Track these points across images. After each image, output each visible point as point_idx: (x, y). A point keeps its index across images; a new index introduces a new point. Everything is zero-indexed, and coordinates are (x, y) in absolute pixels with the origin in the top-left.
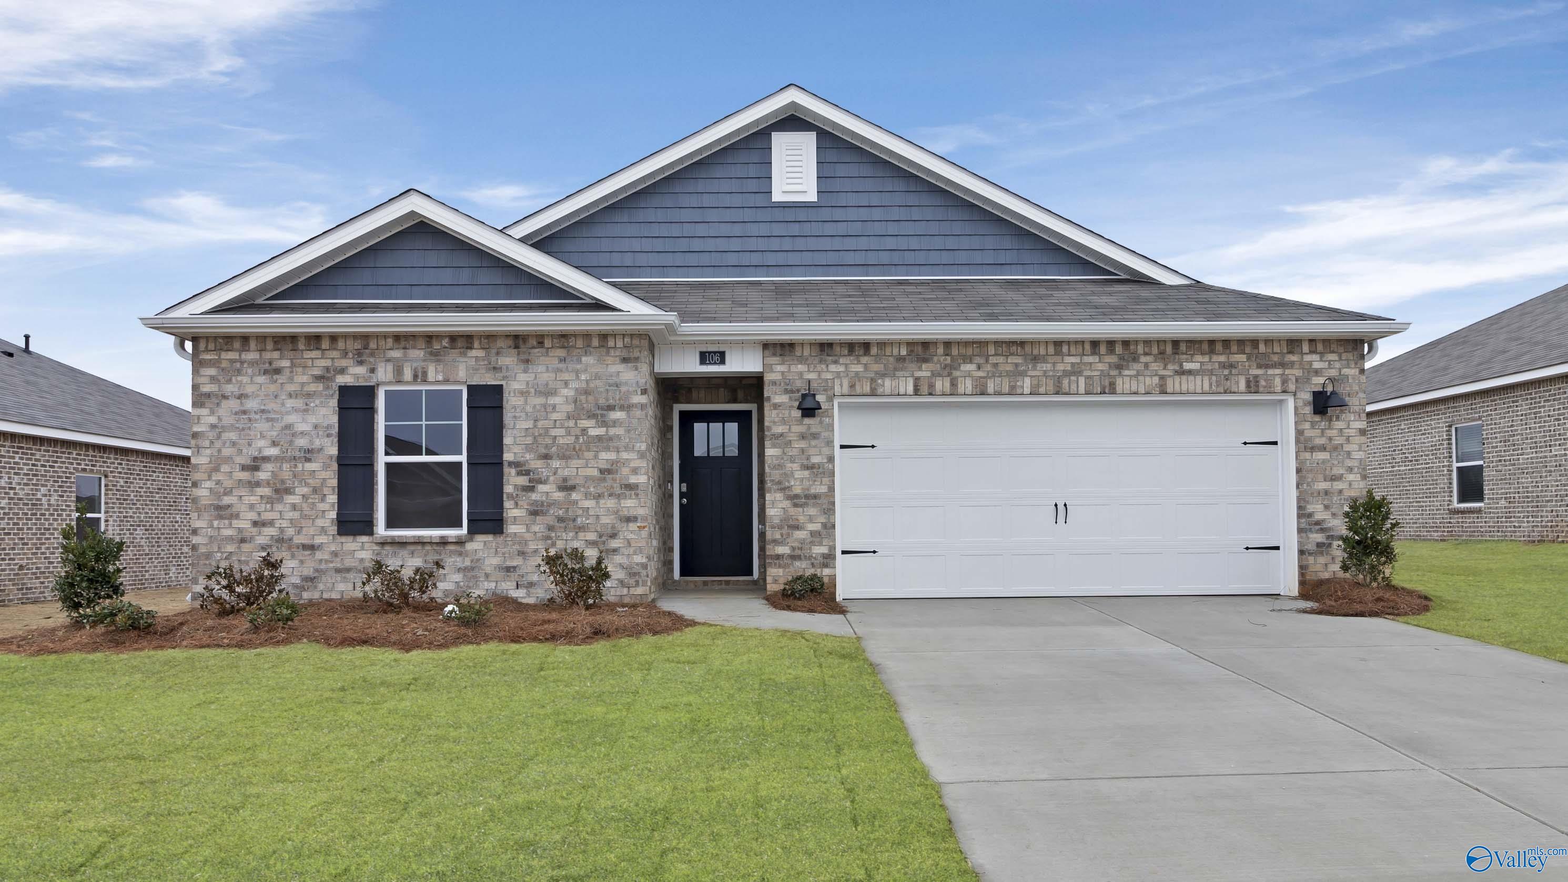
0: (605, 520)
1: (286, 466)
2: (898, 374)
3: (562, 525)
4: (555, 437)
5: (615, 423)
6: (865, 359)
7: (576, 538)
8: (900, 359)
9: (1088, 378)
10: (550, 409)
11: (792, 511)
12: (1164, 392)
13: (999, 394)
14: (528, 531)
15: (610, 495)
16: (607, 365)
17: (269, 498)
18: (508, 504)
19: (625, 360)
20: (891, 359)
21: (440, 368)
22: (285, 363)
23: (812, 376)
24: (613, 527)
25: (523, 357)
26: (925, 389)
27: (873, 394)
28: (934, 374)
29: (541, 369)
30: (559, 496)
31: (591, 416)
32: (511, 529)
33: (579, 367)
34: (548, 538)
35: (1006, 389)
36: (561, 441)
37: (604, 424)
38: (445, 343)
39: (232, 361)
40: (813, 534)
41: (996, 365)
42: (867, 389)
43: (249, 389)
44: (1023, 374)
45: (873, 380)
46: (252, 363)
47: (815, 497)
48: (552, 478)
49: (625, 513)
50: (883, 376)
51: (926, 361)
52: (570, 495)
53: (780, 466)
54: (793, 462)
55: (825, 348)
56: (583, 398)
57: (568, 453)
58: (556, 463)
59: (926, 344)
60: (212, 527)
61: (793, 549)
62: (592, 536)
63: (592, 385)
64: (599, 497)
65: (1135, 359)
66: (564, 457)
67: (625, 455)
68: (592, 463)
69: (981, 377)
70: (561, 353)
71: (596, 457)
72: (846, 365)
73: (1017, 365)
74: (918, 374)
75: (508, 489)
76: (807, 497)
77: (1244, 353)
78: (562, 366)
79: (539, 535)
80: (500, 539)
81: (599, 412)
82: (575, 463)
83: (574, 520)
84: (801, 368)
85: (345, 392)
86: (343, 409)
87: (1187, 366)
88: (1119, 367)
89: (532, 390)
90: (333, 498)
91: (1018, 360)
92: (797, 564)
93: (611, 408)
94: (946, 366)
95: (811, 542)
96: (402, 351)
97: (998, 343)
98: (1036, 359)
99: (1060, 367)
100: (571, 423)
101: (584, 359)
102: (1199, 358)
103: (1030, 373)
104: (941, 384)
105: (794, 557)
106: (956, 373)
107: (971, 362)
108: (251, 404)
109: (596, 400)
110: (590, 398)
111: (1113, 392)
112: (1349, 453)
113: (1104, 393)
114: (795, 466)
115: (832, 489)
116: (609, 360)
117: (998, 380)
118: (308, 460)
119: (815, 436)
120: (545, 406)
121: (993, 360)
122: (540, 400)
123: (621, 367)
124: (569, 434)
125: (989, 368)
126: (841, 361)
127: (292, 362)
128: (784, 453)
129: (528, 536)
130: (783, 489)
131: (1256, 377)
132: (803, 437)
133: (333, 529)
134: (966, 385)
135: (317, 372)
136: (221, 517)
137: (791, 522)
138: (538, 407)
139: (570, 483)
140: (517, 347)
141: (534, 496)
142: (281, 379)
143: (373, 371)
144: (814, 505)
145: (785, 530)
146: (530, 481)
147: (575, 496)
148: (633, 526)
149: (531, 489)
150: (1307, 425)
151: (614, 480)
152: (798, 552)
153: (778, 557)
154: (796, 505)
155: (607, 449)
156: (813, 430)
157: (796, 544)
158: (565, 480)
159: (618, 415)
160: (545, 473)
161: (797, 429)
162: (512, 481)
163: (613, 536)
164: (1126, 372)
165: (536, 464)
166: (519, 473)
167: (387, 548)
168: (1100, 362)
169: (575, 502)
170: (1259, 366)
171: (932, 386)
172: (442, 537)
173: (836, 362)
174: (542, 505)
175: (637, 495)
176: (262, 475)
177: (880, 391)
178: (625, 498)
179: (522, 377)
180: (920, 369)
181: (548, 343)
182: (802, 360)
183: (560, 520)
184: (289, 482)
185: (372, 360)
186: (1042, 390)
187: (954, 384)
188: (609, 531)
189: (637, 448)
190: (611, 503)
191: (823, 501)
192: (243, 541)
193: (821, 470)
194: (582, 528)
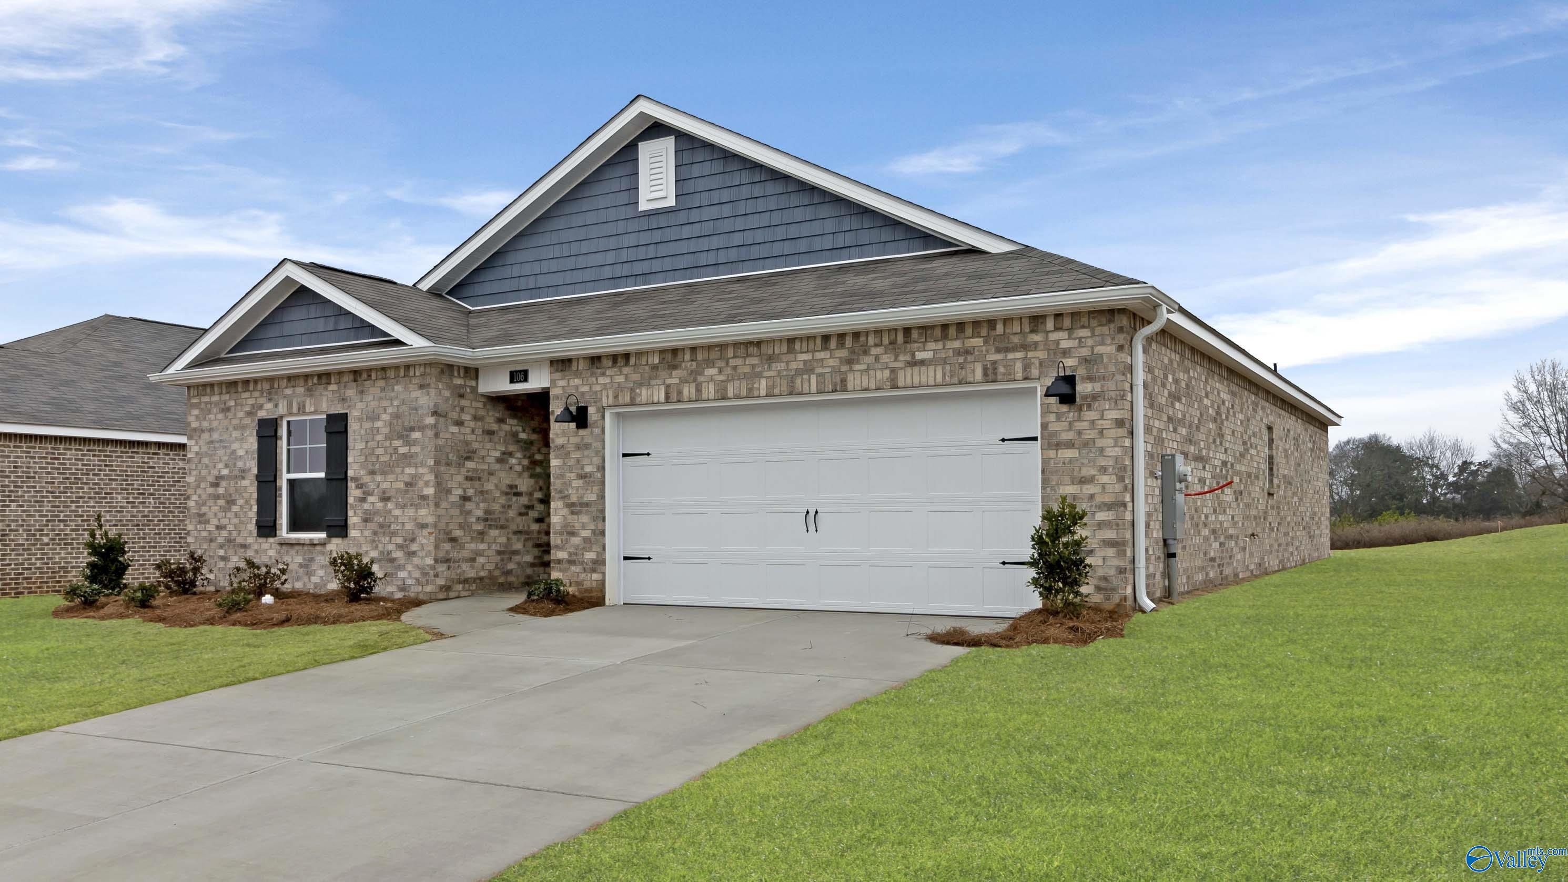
0: (409, 527)
1: (232, 483)
2: (653, 382)
3: (382, 530)
4: (378, 456)
5: (415, 443)
6: (626, 370)
7: (390, 542)
8: (655, 368)
9: (820, 375)
10: (375, 432)
11: (570, 518)
12: (895, 387)
13: (737, 397)
14: (362, 535)
15: (411, 505)
16: (410, 392)
17: (224, 507)
18: (350, 513)
19: (422, 387)
20: (647, 368)
21: (313, 401)
22: (232, 403)
23: (585, 389)
24: (413, 533)
25: (360, 389)
26: (674, 397)
27: (632, 404)
28: (683, 381)
29: (370, 398)
30: (380, 505)
31: (400, 437)
32: (353, 533)
33: (393, 394)
34: (374, 541)
35: (744, 392)
36: (382, 459)
37: (408, 443)
38: (315, 380)
39: (206, 403)
40: (586, 540)
41: (735, 368)
42: (627, 399)
43: (215, 424)
44: (759, 375)
45: (632, 390)
46: (216, 404)
47: (587, 505)
48: (376, 491)
49: (420, 520)
50: (641, 385)
51: (675, 367)
52: (387, 505)
53: (562, 476)
54: (571, 472)
55: (595, 360)
56: (395, 421)
57: (385, 469)
58: (379, 478)
59: (675, 351)
60: (196, 529)
61: (570, 554)
62: (399, 541)
63: (401, 410)
64: (404, 507)
65: (866, 352)
66: (384, 473)
67: (421, 470)
68: (400, 477)
69: (722, 381)
70: (381, 383)
71: (403, 472)
72: (611, 377)
73: (753, 366)
74: (669, 381)
75: (351, 500)
76: (581, 505)
77: (980, 337)
78: (383, 394)
79: (368, 538)
80: (346, 541)
81: (405, 433)
82: (391, 477)
83: (390, 526)
84: (577, 381)
85: (262, 423)
86: (260, 437)
87: (920, 356)
88: (850, 362)
89: (365, 417)
90: (255, 508)
91: (755, 361)
92: (573, 568)
93: (412, 429)
94: (692, 371)
95: (584, 548)
96: (292, 389)
97: (736, 345)
98: (771, 359)
99: (794, 365)
100: (387, 444)
101: (396, 387)
102: (931, 345)
103: (767, 374)
104: (688, 391)
105: (571, 562)
106: (701, 379)
107: (713, 367)
108: (216, 436)
109: (403, 423)
110: (400, 421)
111: (844, 389)
112: (1102, 450)
113: (834, 391)
114: (573, 476)
115: (602, 497)
116: (411, 387)
117: (737, 383)
118: (243, 478)
119: (587, 446)
120: (372, 429)
121: (733, 362)
122: (368, 425)
123: (417, 393)
124: (386, 453)
125: (729, 371)
126: (608, 372)
127: (236, 403)
128: (564, 463)
129: (362, 540)
130: (563, 498)
131: (994, 363)
132: (578, 447)
133: (255, 532)
134: (710, 391)
135: (248, 409)
136: (200, 522)
137: (569, 529)
138: (368, 431)
139: (387, 495)
140: (355, 381)
141: (366, 506)
142: (230, 415)
143: (276, 406)
144: (587, 513)
145: (564, 537)
146: (364, 493)
147: (390, 506)
148: (425, 532)
149: (363, 500)
150: (1052, 418)
151: (414, 491)
152: (574, 558)
153: (559, 561)
154: (573, 513)
155: (409, 465)
156: (586, 441)
157: (572, 550)
158: (384, 492)
159: (416, 435)
160: (372, 486)
161: (574, 440)
162: (353, 493)
163: (413, 540)
164: (857, 367)
165: (366, 479)
166: (358, 487)
167: (284, 547)
168: (831, 357)
169: (390, 511)
170: (998, 351)
171: (680, 393)
172: (311, 540)
173: (603, 374)
174: (370, 514)
175: (428, 504)
176: (221, 490)
177: (638, 400)
178: (420, 508)
179: (360, 405)
180: (671, 376)
181: (373, 376)
182: (578, 374)
183: (381, 526)
184: (234, 495)
185: (276, 397)
186: (777, 391)
187: (699, 390)
188: (411, 536)
189: (428, 464)
190: (411, 512)
191: (593, 508)
192: (211, 541)
193: (592, 479)
194: (393, 534)
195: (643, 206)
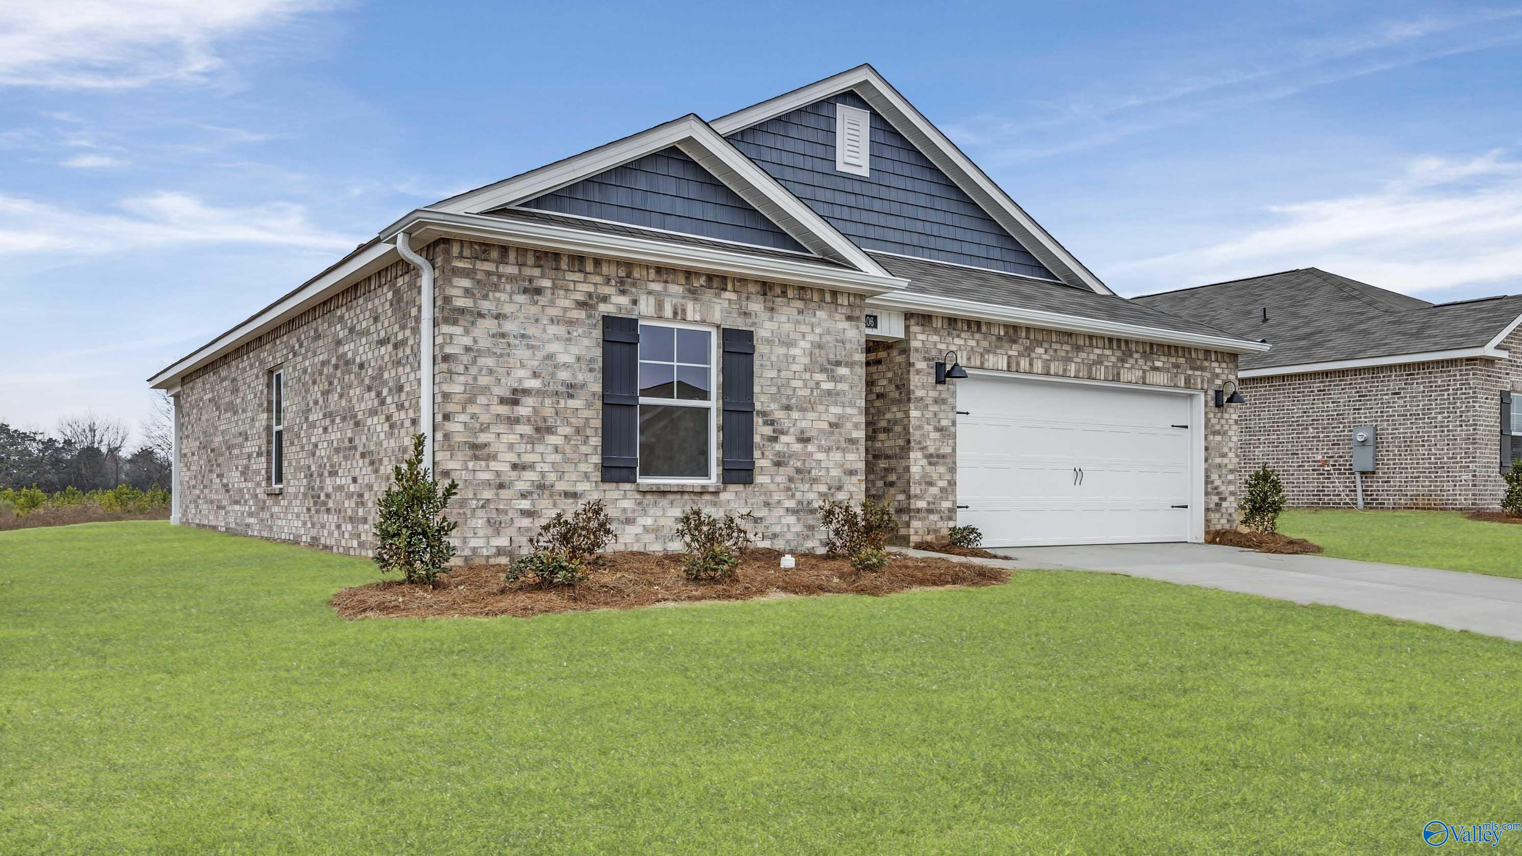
0: (834, 473)
1: (548, 402)
2: (999, 351)
3: (800, 476)
4: (795, 389)
5: (842, 379)
6: (977, 336)
7: (811, 490)
8: (999, 338)
9: (1106, 367)
10: (790, 360)
11: (929, 469)
12: (1144, 383)
13: (1056, 375)
14: (772, 482)
15: (837, 449)
16: (836, 321)
17: (530, 437)
18: (757, 454)
19: (849, 318)
20: (994, 337)
21: (698, 307)
22: (546, 283)
23: (942, 347)
24: (840, 480)
25: (769, 305)
26: (1014, 368)
27: (982, 368)
28: (1020, 355)
29: (784, 318)
30: (797, 447)
31: (823, 370)
32: (759, 479)
33: (814, 320)
34: (789, 489)
35: (1061, 373)
36: (800, 393)
37: (833, 378)
38: (702, 281)
39: (489, 274)
40: (942, 490)
41: (1056, 350)
42: (978, 363)
43: (508, 309)
44: (1070, 360)
45: (982, 355)
46: (511, 279)
47: (944, 456)
48: (792, 430)
49: (848, 466)
50: (989, 352)
51: (1015, 342)
52: (806, 446)
53: (920, 427)
54: (928, 424)
55: (952, 321)
56: (817, 351)
57: (804, 405)
58: (795, 415)
59: (1016, 328)
60: (467, 469)
61: (929, 503)
62: (823, 488)
63: (824, 340)
64: (828, 450)
65: (1131, 356)
66: (803, 410)
67: (849, 411)
68: (824, 417)
69: (1047, 360)
70: (799, 304)
71: (827, 411)
72: (965, 339)
73: (1067, 352)
74: (1010, 353)
75: (757, 439)
76: (938, 456)
77: (1185, 357)
78: (800, 317)
79: (782, 486)
80: (750, 489)
81: (829, 367)
82: (811, 415)
83: (809, 472)
84: (936, 338)
85: (608, 322)
86: (607, 342)
87: (1158, 364)
88: (1123, 361)
89: (777, 340)
90: (596, 441)
91: (1068, 348)
92: (932, 517)
93: (838, 364)
94: (1027, 348)
95: (941, 497)
96: (663, 284)
97: (1059, 332)
98: (1078, 348)
99: (1092, 357)
100: (807, 376)
101: (818, 313)
102: (1163, 358)
103: (1076, 360)
104: (1024, 363)
105: (930, 511)
106: (1033, 355)
107: (1041, 347)
108: (509, 327)
109: (827, 355)
110: (823, 352)
111: (1119, 381)
112: (1230, 437)
113: (1113, 380)
114: (931, 428)
115: (954, 450)
116: (838, 316)
117: (1057, 363)
118: (571, 396)
119: (944, 401)
120: (786, 356)
121: (1055, 346)
122: (782, 350)
123: (846, 325)
124: (806, 386)
125: (1051, 352)
126: (963, 335)
127: (553, 283)
128: (923, 415)
129: (773, 487)
130: (922, 449)
131: (1189, 376)
132: (936, 402)
133: (597, 476)
134: (1038, 366)
135: (580, 297)
136: (476, 458)
137: (927, 480)
138: (781, 357)
139: (806, 436)
140: (765, 294)
141: (778, 447)
142: (543, 300)
143: (635, 302)
144: (944, 464)
145: (923, 487)
146: (774, 431)
147: (810, 448)
148: (854, 479)
149: (774, 439)
150: (1212, 415)
151: (840, 434)
152: (932, 506)
153: (918, 511)
154: (930, 464)
155: (836, 404)
156: (943, 396)
157: (931, 499)
158: (802, 432)
159: (843, 371)
160: (786, 424)
161: (933, 394)
162: (761, 430)
163: (839, 488)
164: (1126, 365)
165: (779, 415)
166: (765, 423)
167: (649, 497)
168: (1113, 355)
169: (811, 454)
170: (1191, 369)
171: (1018, 364)
172: (703, 487)
173: (958, 336)
174: (784, 456)
175: (858, 449)
176: (523, 411)
177: (986, 365)
178: (848, 452)
179: (768, 325)
180: (1011, 349)
181: (790, 294)
182: (936, 331)
183: (798, 471)
184: (550, 420)
185: (634, 290)
186: (1081, 375)
187: (1031, 365)
188: (837, 484)
189: (858, 405)
190: (837, 456)
191: (949, 460)
192: (501, 486)
193: (947, 433)
194: (815, 481)
195: (840, 167)
